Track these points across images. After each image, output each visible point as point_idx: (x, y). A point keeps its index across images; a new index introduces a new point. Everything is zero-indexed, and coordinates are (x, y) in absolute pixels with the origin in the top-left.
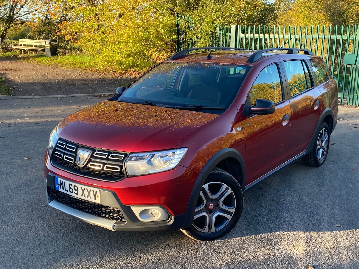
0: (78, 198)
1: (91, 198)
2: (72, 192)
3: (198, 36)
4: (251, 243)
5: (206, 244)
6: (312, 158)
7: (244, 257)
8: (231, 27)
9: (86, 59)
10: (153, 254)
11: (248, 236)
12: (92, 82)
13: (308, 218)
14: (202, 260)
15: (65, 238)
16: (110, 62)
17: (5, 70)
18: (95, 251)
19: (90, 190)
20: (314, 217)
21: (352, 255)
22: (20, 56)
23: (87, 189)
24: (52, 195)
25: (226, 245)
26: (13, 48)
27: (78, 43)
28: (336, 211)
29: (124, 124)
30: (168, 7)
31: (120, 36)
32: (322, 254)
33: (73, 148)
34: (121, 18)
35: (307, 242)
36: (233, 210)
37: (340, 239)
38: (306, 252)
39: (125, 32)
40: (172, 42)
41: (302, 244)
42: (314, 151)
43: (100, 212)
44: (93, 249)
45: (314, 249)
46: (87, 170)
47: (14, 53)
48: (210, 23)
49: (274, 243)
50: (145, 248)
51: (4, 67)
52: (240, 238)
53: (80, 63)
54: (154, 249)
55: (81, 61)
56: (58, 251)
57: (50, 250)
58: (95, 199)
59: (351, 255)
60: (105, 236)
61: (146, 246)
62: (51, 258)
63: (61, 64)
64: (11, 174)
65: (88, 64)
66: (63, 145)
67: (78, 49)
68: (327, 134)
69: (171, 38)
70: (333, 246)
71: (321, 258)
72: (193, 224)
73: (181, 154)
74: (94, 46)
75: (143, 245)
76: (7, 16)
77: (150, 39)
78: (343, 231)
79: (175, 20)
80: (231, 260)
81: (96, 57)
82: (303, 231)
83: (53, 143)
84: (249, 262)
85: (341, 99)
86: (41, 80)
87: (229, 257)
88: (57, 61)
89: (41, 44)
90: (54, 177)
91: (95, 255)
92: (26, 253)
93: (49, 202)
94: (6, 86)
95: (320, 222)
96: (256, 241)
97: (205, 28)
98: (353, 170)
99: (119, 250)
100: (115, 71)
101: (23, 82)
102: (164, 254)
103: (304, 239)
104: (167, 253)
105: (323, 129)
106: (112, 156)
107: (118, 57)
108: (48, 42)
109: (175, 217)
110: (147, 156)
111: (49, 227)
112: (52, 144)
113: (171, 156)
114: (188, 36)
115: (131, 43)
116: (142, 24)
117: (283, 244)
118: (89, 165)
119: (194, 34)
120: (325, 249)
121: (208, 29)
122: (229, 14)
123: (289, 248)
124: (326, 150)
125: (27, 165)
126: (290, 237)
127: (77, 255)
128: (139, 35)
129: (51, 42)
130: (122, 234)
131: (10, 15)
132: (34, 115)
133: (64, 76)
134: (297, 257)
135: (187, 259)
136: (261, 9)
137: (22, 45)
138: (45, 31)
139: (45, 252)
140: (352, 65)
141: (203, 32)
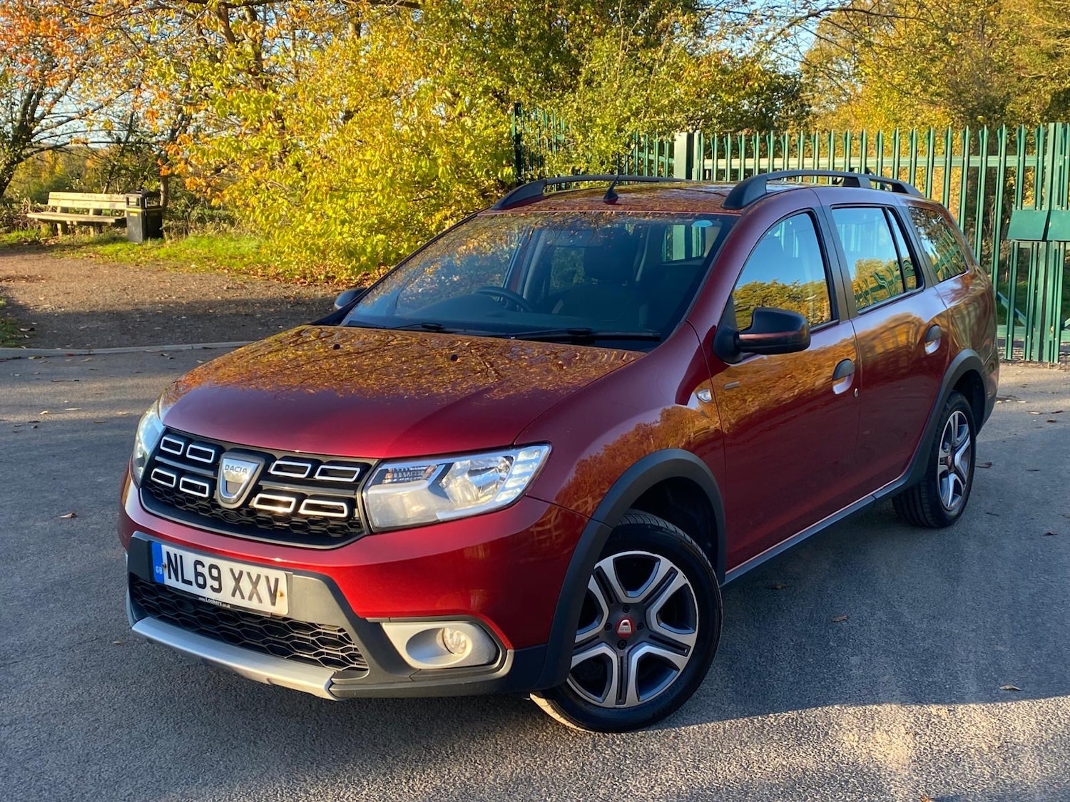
0: (223, 603)
1: (260, 601)
2: (203, 586)
3: (577, 168)
4: (747, 739)
5: (611, 742)
6: (925, 501)
7: (728, 777)
8: (673, 140)
9: (248, 245)
10: (449, 773)
11: (738, 718)
12: (264, 309)
13: (918, 667)
14: (599, 788)
15: (183, 730)
16: (318, 249)
17: (8, 278)
18: (272, 767)
19: (259, 577)
20: (936, 663)
21: (1055, 768)
22: (52, 242)
23: (249, 574)
24: (143, 602)
25: (671, 744)
26: (32, 220)
27: (223, 196)
28: (1002, 648)
29: (359, 390)
30: (487, 86)
31: (348, 170)
32: (964, 766)
33: (208, 455)
34: (350, 122)
35: (916, 734)
36: (690, 639)
37: (1018, 724)
38: (915, 761)
39: (361, 160)
40: (500, 191)
41: (901, 738)
42: (931, 481)
43: (288, 643)
44: (267, 761)
45: (940, 752)
46: (250, 519)
47: (34, 234)
48: (611, 130)
49: (818, 737)
50: (425, 755)
51: (4, 271)
52: (712, 724)
53: (231, 257)
54: (452, 757)
55: (232, 250)
56: (161, 768)
57: (137, 764)
58: (274, 604)
59: (1052, 769)
60: (303, 723)
61: (428, 749)
62: (139, 786)
63: (173, 261)
64: (21, 558)
65: (254, 257)
66: (177, 447)
67: (224, 219)
68: (966, 428)
69: (496, 175)
70: (997, 744)
71: (962, 776)
72: (568, 680)
73: (531, 461)
74: (272, 204)
75: (418, 746)
76: (12, 127)
77: (434, 180)
78: (1026, 703)
79: (510, 126)
80: (688, 786)
81: (276, 235)
82: (903, 703)
83: (147, 445)
84: (742, 789)
85: (1005, 348)
86: (114, 306)
87: (680, 777)
88: (162, 253)
89: (114, 206)
90: (150, 543)
91: (272, 778)
92: (63, 773)
93: (136, 622)
94: (8, 322)
95: (956, 678)
96: (762, 733)
97: (596, 145)
98: (1050, 534)
99: (347, 761)
100: (334, 277)
101: (59, 310)
102: (482, 772)
103: (908, 725)
104: (494, 768)
105: (956, 413)
106: (324, 473)
107: (340, 234)
108: (134, 198)
109: (515, 653)
110: (430, 470)
111: (134, 700)
112: (143, 447)
113: (500, 471)
114: (547, 168)
115: (378, 193)
116: (412, 136)
117: (845, 738)
118: (254, 503)
119: (564, 163)
120: (973, 751)
121: (607, 147)
122: (666, 102)
123: (864, 751)
124: (966, 477)
125: (69, 534)
126: (865, 718)
127: (217, 778)
128: (405, 168)
129: (143, 200)
130: (354, 718)
131: (21, 123)
132: (90, 400)
133: (180, 293)
134: (890, 775)
135: (553, 783)
136: (761, 88)
137: (59, 210)
138: (127, 169)
139: (122, 770)
140: (1036, 243)
141: (590, 155)
